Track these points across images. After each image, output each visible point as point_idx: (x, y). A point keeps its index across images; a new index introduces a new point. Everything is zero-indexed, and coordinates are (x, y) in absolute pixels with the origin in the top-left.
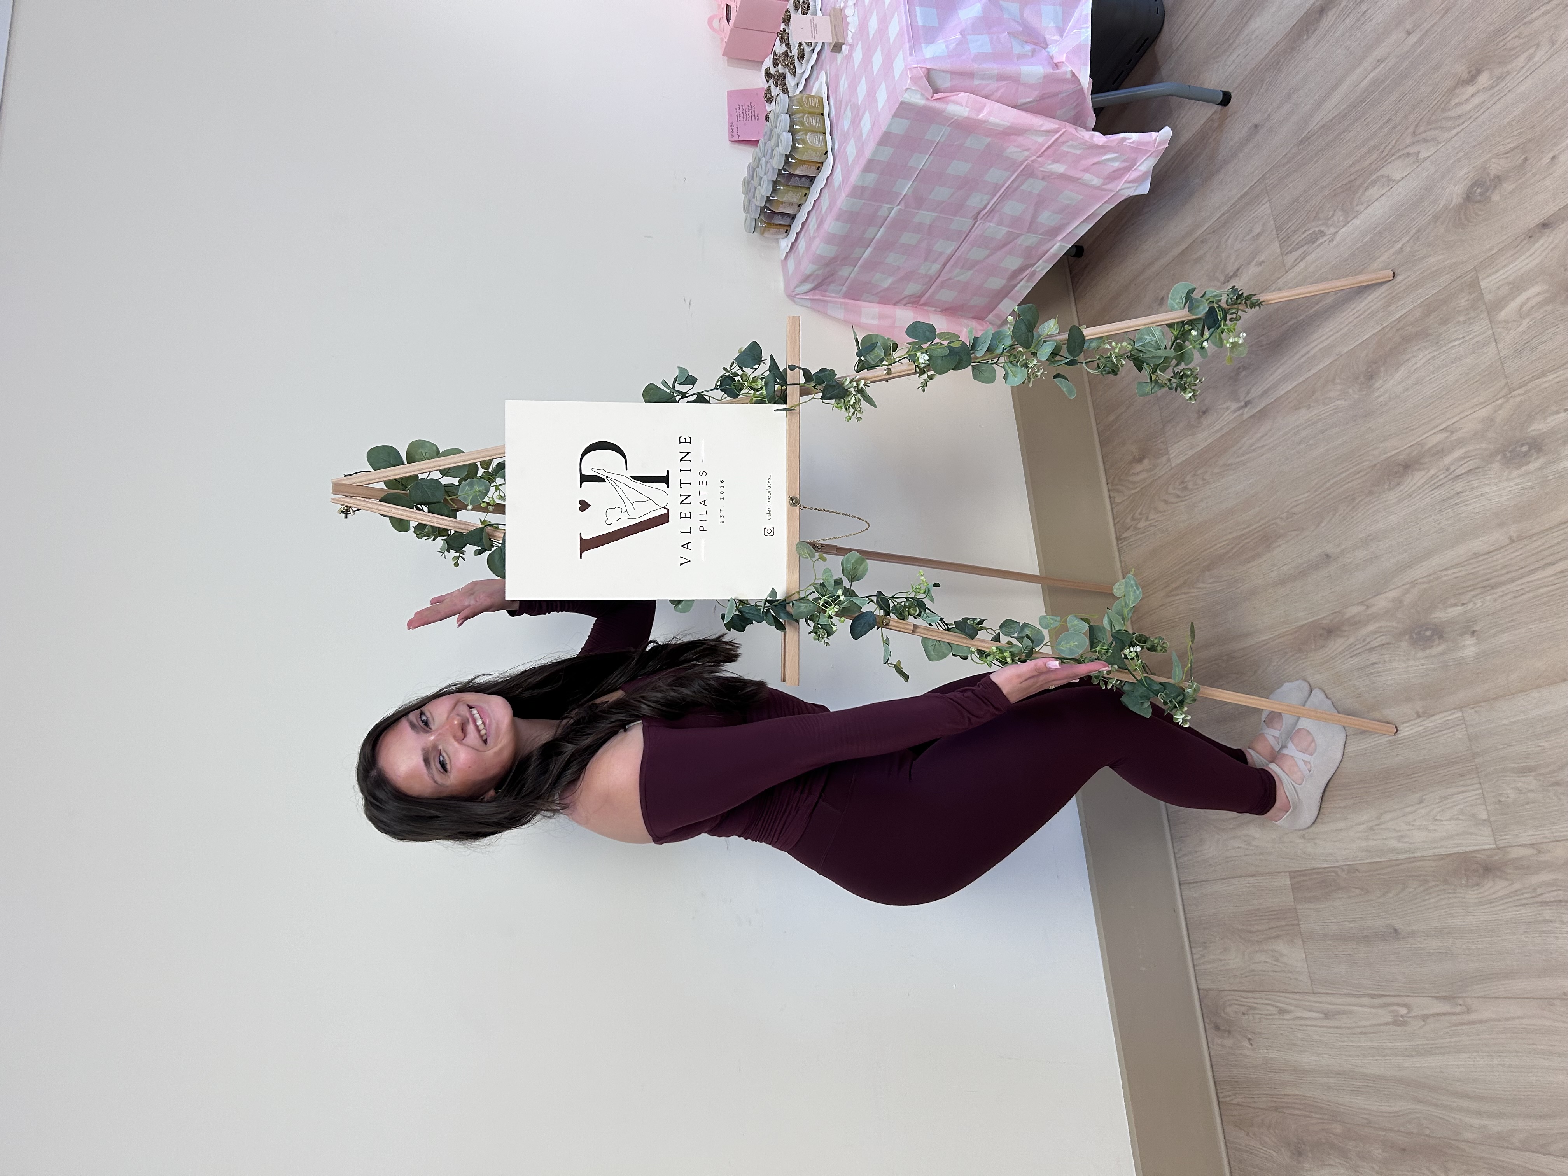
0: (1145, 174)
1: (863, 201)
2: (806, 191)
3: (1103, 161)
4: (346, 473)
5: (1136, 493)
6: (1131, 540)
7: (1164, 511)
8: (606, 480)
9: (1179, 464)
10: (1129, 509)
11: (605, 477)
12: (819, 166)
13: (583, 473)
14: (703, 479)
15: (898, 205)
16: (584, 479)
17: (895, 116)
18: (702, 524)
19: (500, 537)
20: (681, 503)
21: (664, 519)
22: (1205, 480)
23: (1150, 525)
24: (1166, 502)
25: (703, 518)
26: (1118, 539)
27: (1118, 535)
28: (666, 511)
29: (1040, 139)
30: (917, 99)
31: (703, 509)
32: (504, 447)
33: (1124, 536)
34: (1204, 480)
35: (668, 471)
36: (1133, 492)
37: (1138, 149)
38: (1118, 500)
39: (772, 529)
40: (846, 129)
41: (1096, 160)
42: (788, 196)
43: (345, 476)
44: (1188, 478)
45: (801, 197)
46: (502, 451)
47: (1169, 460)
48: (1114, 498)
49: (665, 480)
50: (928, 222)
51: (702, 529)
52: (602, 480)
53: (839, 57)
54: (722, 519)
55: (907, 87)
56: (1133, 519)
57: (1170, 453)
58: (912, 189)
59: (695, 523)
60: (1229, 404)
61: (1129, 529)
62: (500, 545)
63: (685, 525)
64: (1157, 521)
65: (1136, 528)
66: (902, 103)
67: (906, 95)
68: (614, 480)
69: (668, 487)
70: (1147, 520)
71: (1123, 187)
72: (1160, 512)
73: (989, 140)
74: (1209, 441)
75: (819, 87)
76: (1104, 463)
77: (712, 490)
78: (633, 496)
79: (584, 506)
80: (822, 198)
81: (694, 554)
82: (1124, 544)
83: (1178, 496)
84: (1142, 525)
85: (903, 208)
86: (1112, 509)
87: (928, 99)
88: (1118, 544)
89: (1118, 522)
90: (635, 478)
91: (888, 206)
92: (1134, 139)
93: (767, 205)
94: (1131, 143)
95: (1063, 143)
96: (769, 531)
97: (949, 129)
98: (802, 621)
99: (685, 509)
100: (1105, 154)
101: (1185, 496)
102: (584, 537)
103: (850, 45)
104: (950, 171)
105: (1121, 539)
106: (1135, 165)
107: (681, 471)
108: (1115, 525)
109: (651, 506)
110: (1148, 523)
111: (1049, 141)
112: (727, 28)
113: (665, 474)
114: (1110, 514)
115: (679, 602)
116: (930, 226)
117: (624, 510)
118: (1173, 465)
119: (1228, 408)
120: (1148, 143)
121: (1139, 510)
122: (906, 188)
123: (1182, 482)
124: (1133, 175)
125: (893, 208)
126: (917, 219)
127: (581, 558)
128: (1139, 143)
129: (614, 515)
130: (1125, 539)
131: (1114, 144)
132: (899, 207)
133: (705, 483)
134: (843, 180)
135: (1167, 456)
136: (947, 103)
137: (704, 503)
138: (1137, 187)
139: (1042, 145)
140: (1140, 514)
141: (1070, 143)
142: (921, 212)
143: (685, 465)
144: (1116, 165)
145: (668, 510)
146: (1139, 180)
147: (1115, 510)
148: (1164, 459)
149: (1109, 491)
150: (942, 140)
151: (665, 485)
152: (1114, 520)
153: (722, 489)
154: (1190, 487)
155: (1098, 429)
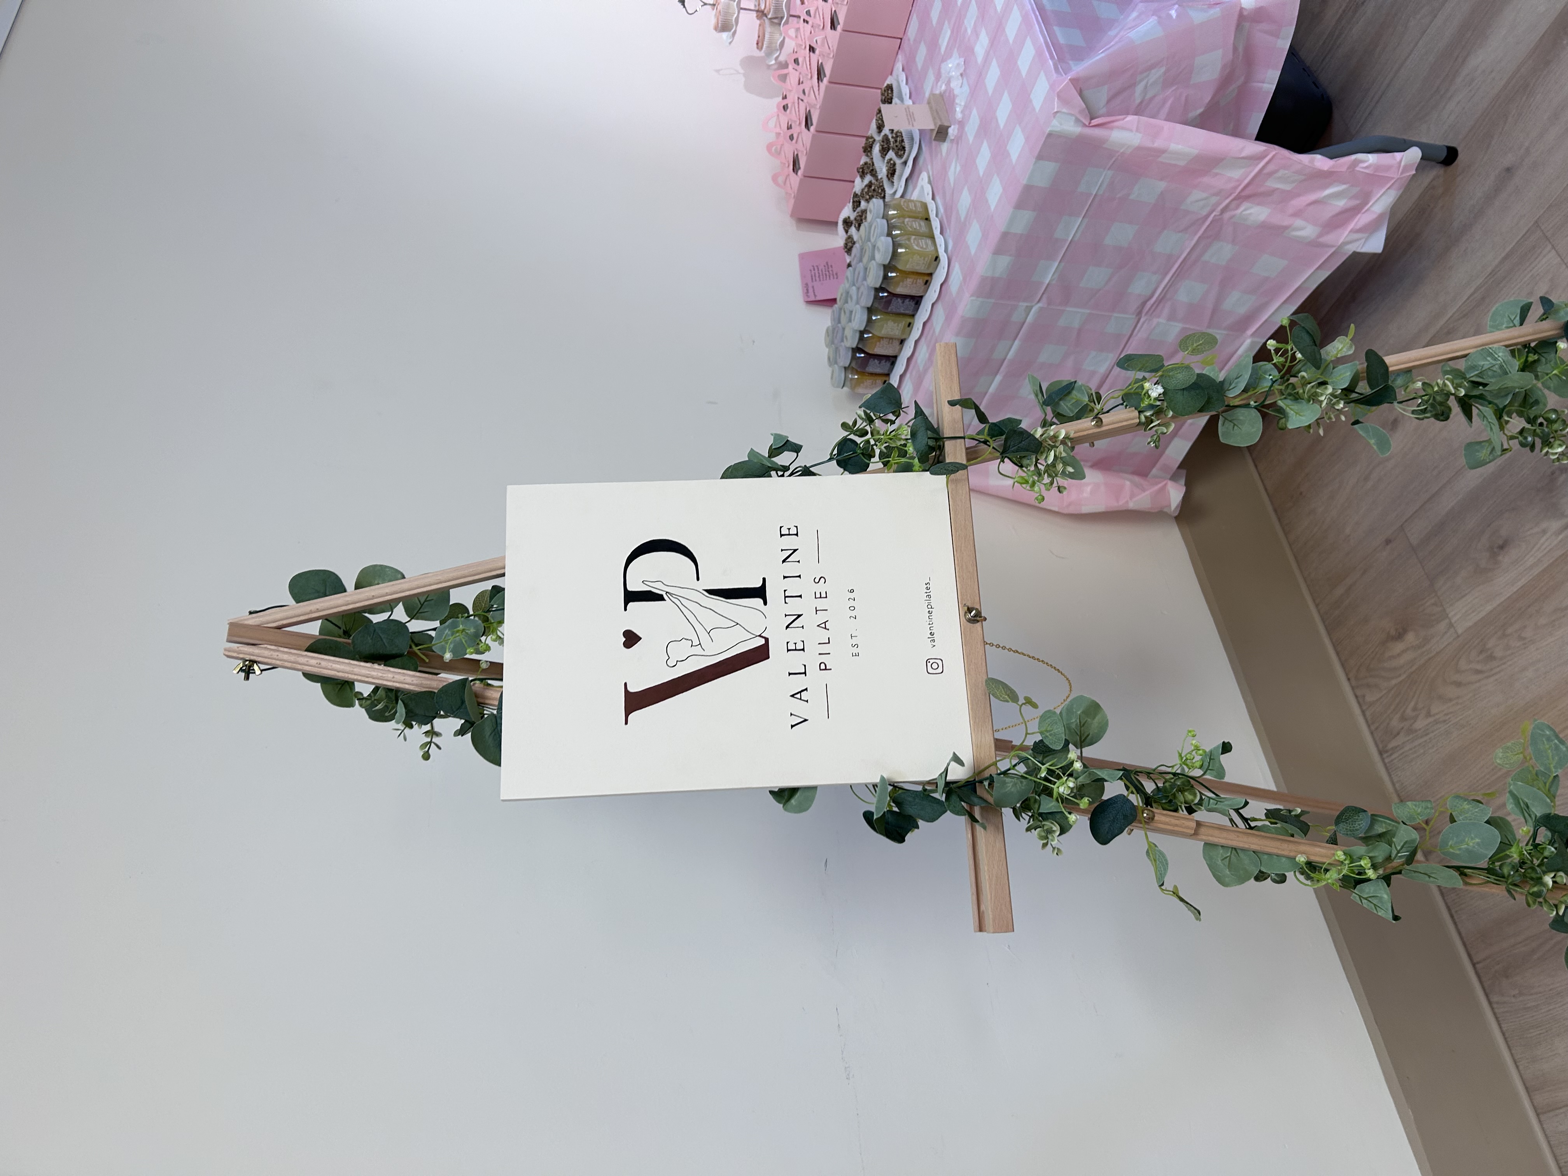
0: (1381, 217)
1: (993, 301)
2: (909, 320)
3: (1325, 197)
4: (253, 609)
5: (1401, 682)
6: (1406, 748)
7: (1458, 698)
8: (665, 597)
9: (1470, 627)
10: (1392, 707)
11: (664, 594)
12: (927, 278)
13: (630, 588)
14: (821, 588)
15: (1039, 301)
16: (631, 597)
17: (1040, 157)
18: (823, 658)
19: (494, 699)
20: (787, 627)
21: (760, 654)
22: (1524, 639)
23: (1437, 722)
24: (1459, 684)
25: (825, 649)
26: (1381, 753)
27: (1381, 746)
28: (763, 642)
29: (1236, 174)
30: (1069, 126)
31: (823, 635)
32: (504, 558)
33: (1390, 746)
34: (1521, 638)
35: (764, 579)
36: (1394, 682)
37: (1375, 178)
38: (1369, 698)
39: (939, 662)
40: (962, 219)
41: (1313, 197)
42: (889, 327)
43: (251, 613)
44: (1490, 644)
45: (904, 328)
46: (500, 564)
47: (1451, 625)
48: (1364, 696)
49: (760, 593)
50: (1076, 324)
51: (823, 667)
52: (659, 598)
53: (945, 146)
54: (855, 650)
55: (1055, 110)
56: (1403, 719)
57: (1450, 615)
58: (1056, 276)
59: (811, 658)
60: (1544, 525)
61: (1398, 734)
62: (495, 712)
63: (796, 661)
64: (1446, 714)
65: (1410, 731)
66: (1050, 135)
67: (1055, 122)
68: (678, 597)
69: (765, 603)
70: (1429, 715)
71: (1349, 239)
72: (1450, 700)
73: (1162, 185)
74: (1520, 584)
75: (922, 190)
76: (1338, 654)
77: (837, 606)
78: (709, 620)
79: (631, 639)
80: (934, 318)
81: (811, 709)
82: (1393, 757)
83: (1478, 672)
84: (1420, 724)
85: (1045, 306)
86: (1363, 712)
87: (1085, 125)
88: (1383, 760)
89: (1377, 729)
90: (711, 592)
91: (1025, 304)
92: (1371, 161)
93: (860, 346)
94: (1366, 168)
95: (1270, 174)
96: (935, 666)
97: (1110, 173)
98: (1007, 812)
99: (794, 636)
100: (1326, 187)
101: (1492, 669)
102: (631, 689)
103: (960, 122)
104: (1108, 241)
105: (1387, 752)
106: (1367, 203)
107: (785, 577)
108: (1372, 733)
109: (738, 634)
110: (1431, 719)
111: (1251, 172)
112: (795, 180)
113: (759, 584)
114: (1361, 720)
115: (791, 792)
116: (1080, 331)
117: (696, 642)
118: (1460, 631)
119: (1544, 532)
120: (1388, 168)
121: (1412, 704)
122: (1049, 273)
123: (1481, 652)
124: (1363, 219)
125: (1031, 308)
126: (1062, 322)
127: (626, 723)
128: (1377, 167)
129: (679, 651)
130: (1394, 749)
131: (1344, 169)
132: (1040, 305)
133: (823, 595)
134: (964, 279)
135: (1447, 621)
136: (1112, 129)
137: (824, 626)
138: (1367, 239)
139: (1240, 181)
140: (1415, 709)
141: (1280, 174)
142: (1068, 309)
143: (790, 568)
144: (1341, 204)
145: (767, 640)
146: (1370, 229)
147: (1368, 713)
148: (1442, 626)
149: (1353, 688)
150: (1101, 192)
151: (760, 601)
152: (1369, 726)
153: (852, 603)
154: (1498, 653)
155: (1319, 611)
